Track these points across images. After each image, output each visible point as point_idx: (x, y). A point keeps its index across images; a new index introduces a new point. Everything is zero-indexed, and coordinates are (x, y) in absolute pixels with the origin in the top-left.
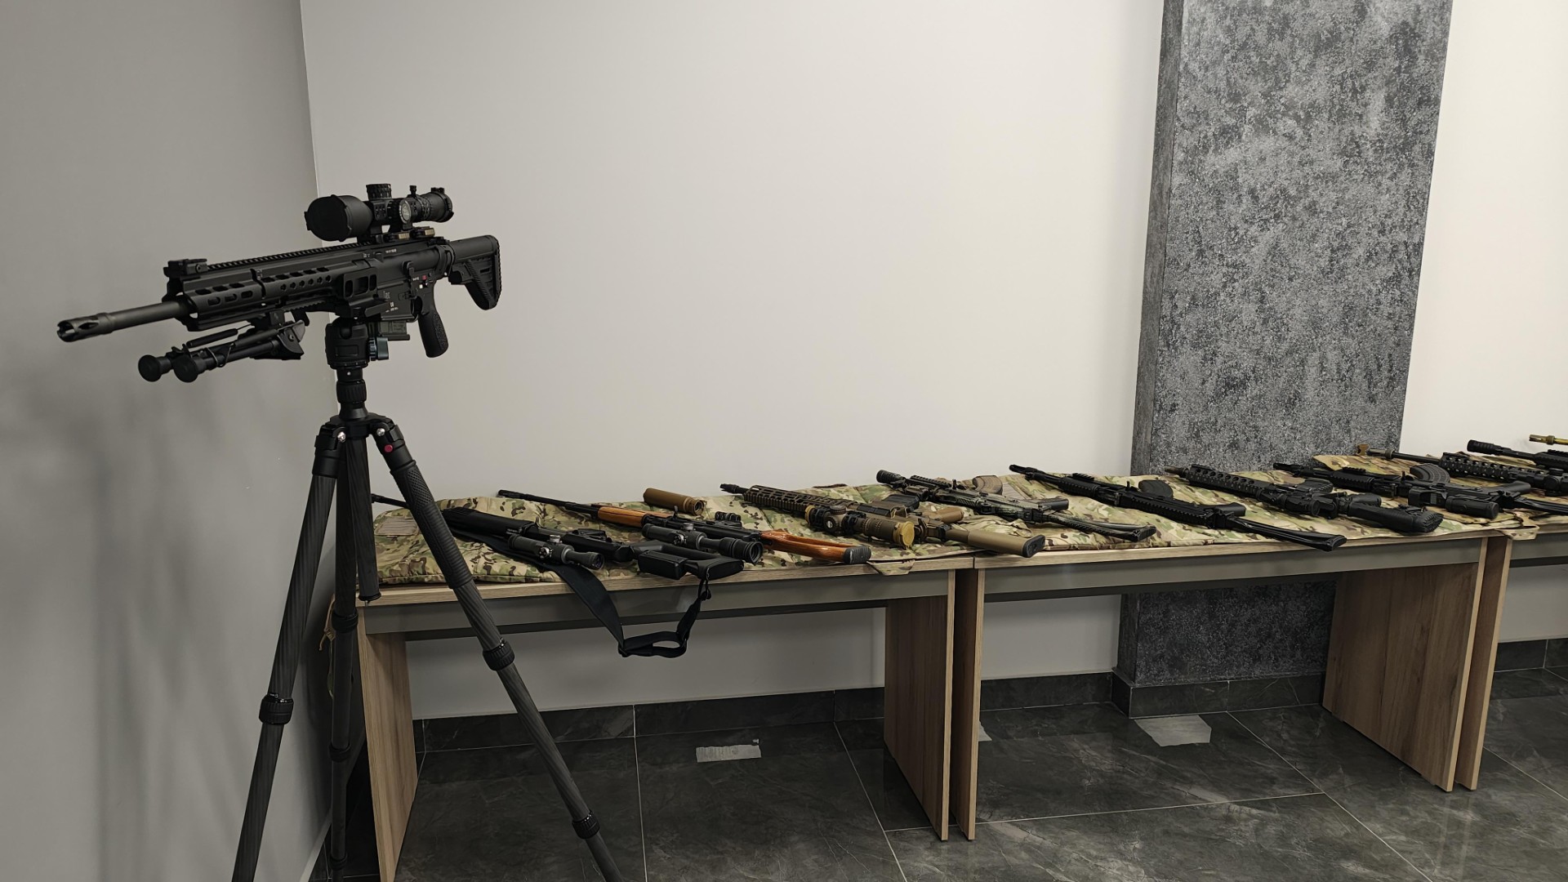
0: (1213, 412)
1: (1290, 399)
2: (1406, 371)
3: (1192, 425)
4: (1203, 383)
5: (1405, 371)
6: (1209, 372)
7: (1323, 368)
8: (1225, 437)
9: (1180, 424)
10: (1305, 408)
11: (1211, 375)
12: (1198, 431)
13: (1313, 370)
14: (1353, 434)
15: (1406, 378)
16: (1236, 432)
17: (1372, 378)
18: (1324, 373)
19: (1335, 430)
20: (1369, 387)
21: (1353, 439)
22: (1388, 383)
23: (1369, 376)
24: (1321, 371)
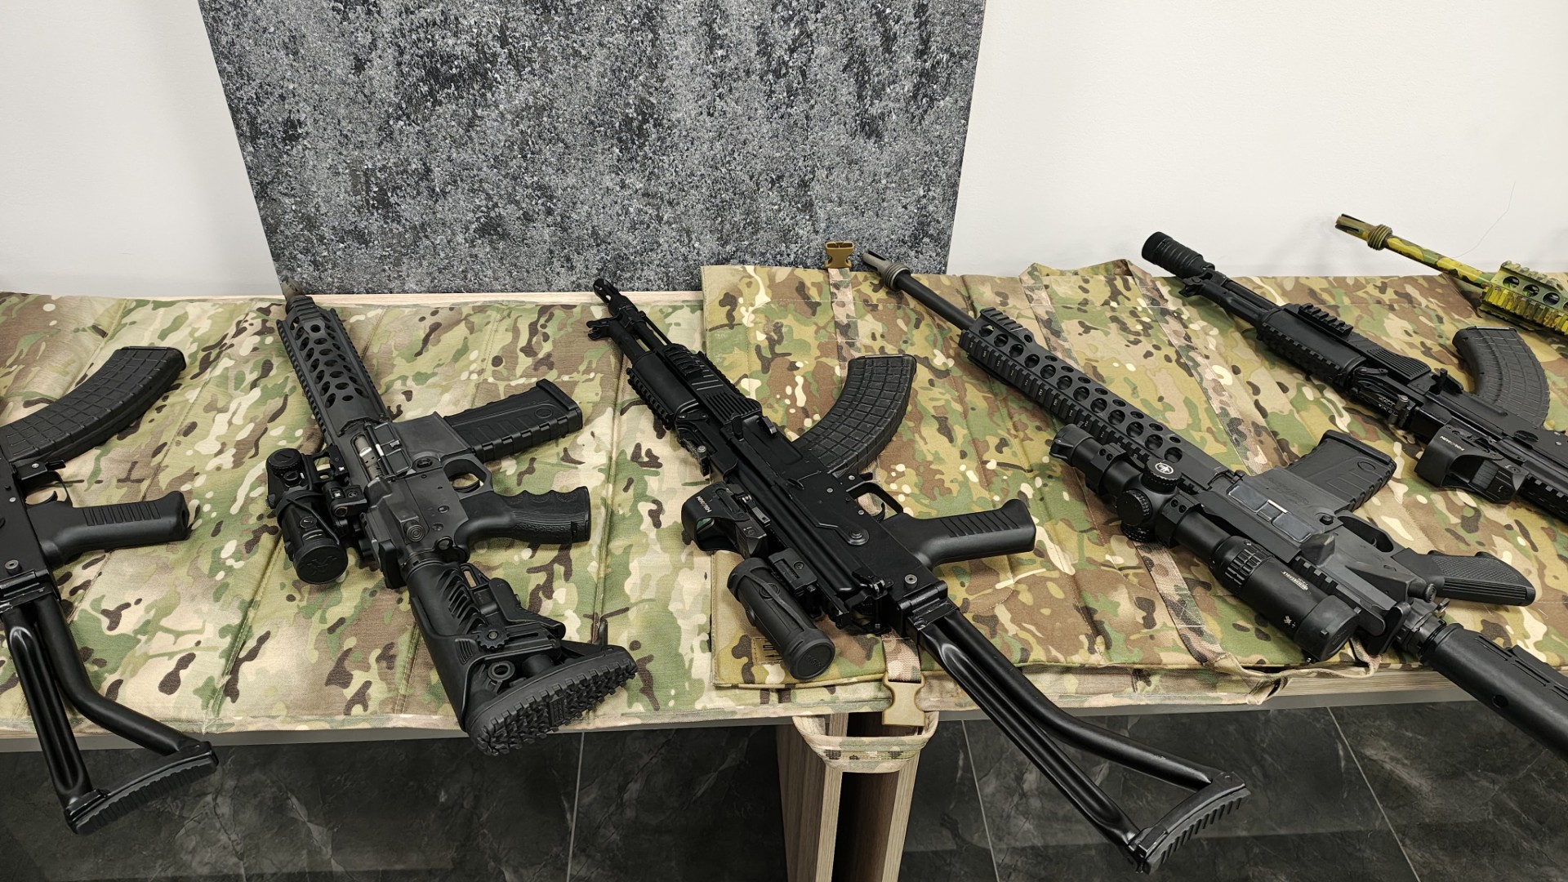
0: (411, 146)
1: (628, 121)
2: (972, 55)
3: (361, 178)
4: (359, 66)
5: (965, 56)
6: (364, 39)
7: (714, 41)
8: (460, 207)
9: (323, 174)
10: (674, 146)
11: (374, 43)
12: (382, 192)
13: (685, 44)
14: (822, 214)
15: (970, 76)
16: (489, 197)
17: (867, 71)
18: (720, 53)
19: (768, 202)
20: (860, 97)
21: (823, 225)
22: (917, 88)
23: (858, 66)
24: (711, 48)
